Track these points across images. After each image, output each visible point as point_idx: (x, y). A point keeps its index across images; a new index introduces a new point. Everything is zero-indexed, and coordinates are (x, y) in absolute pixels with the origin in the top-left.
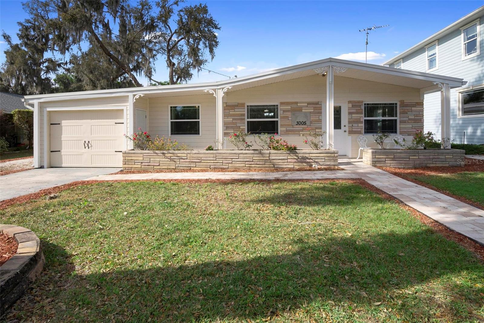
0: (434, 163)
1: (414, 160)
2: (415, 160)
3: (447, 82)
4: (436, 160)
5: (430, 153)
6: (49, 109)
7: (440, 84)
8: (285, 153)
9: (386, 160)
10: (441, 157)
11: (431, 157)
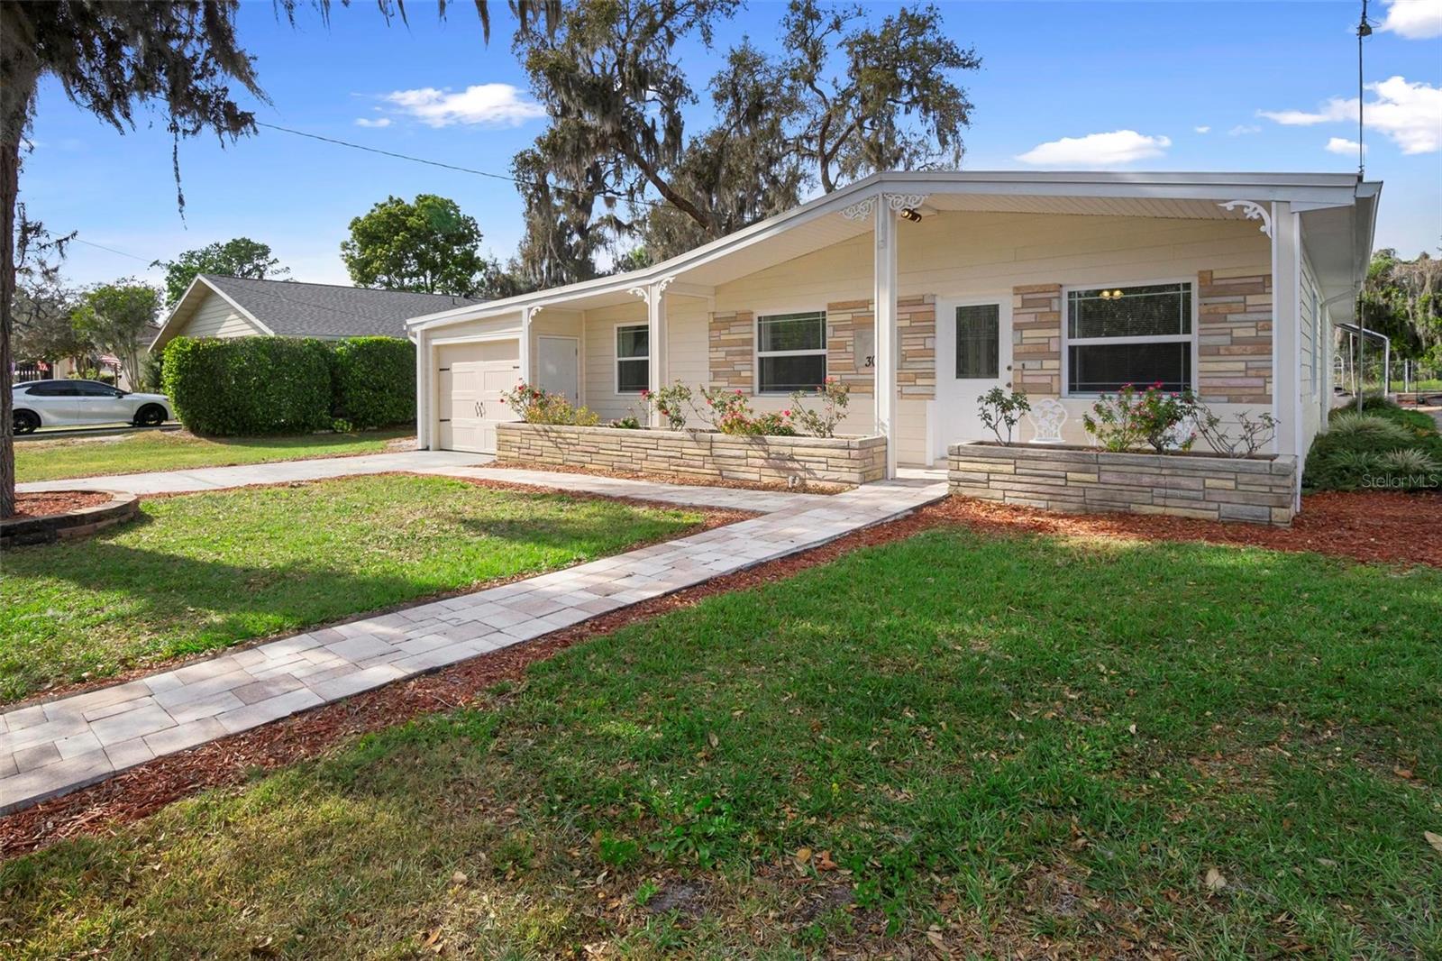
0: (1156, 501)
1: (1084, 487)
2: (1084, 485)
3: (1281, 195)
4: (1163, 491)
5: (1142, 466)
6: (435, 342)
7: (1253, 205)
8: (741, 440)
9: (991, 478)
10: (1184, 482)
11: (1146, 480)
